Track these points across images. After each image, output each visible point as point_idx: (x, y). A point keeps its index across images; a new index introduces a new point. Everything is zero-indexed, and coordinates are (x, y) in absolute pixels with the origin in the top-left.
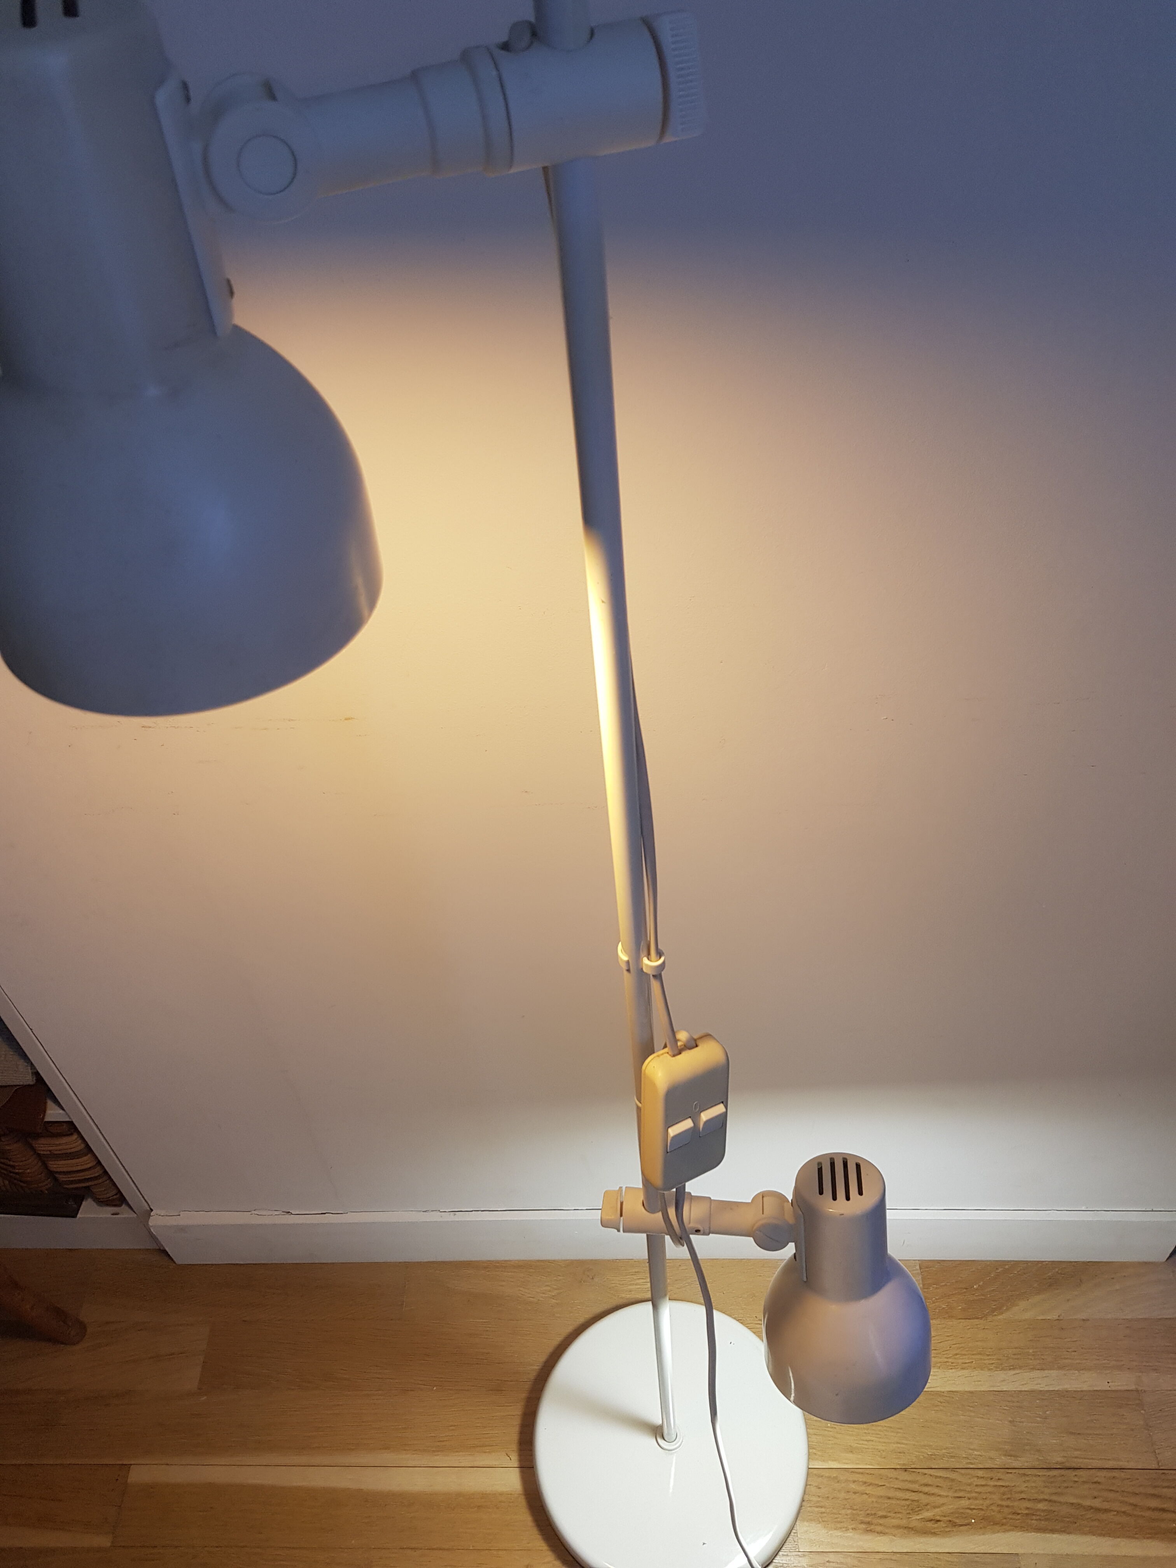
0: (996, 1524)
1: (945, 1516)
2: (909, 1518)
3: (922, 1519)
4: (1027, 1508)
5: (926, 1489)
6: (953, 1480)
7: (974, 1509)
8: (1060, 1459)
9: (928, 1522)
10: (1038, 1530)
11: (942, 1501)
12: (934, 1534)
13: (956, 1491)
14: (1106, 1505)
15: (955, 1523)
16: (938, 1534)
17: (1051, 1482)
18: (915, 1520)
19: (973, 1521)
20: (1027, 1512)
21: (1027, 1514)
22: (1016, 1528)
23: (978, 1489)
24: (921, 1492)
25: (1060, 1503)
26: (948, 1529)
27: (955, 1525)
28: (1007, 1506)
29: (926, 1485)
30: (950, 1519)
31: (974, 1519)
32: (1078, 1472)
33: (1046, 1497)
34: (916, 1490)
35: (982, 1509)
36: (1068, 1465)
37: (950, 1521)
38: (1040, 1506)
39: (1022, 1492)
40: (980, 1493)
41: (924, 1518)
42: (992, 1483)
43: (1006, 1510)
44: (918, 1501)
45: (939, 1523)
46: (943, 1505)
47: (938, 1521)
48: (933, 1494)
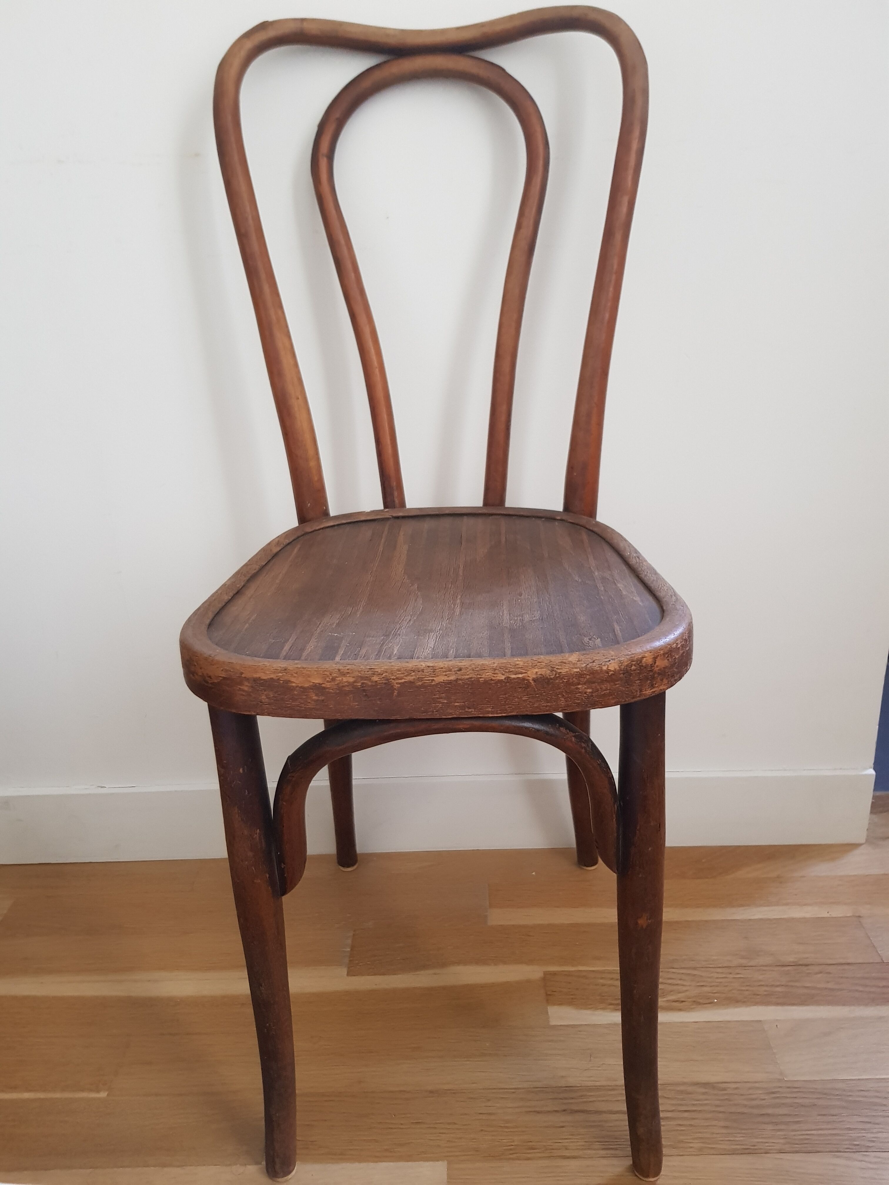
0: (737, 1001)
1: (688, 998)
3: (667, 1000)
4: (765, 991)
5: (670, 981)
6: (694, 975)
7: (715, 993)
8: (792, 960)
9: (673, 1003)
10: (778, 1004)
11: (685, 988)
12: (680, 1010)
13: (698, 982)
14: (839, 987)
15: (699, 1002)
16: (683, 1010)
17: (786, 974)
19: (716, 1001)
20: (765, 993)
21: (766, 995)
22: (756, 1004)
23: (719, 980)
25: (796, 987)
26: (693, 1007)
27: (699, 1004)
28: (747, 990)
30: (695, 1000)
31: (716, 999)
32: (809, 967)
33: (783, 984)
35: (723, 993)
36: (801, 963)
37: (694, 1001)
38: (778, 989)
39: (760, 981)
40: (721, 982)
41: (669, 1000)
42: (731, 976)
43: (747, 993)
45: (684, 1003)
46: (687, 991)
47: (683, 1001)
48: (677, 984)
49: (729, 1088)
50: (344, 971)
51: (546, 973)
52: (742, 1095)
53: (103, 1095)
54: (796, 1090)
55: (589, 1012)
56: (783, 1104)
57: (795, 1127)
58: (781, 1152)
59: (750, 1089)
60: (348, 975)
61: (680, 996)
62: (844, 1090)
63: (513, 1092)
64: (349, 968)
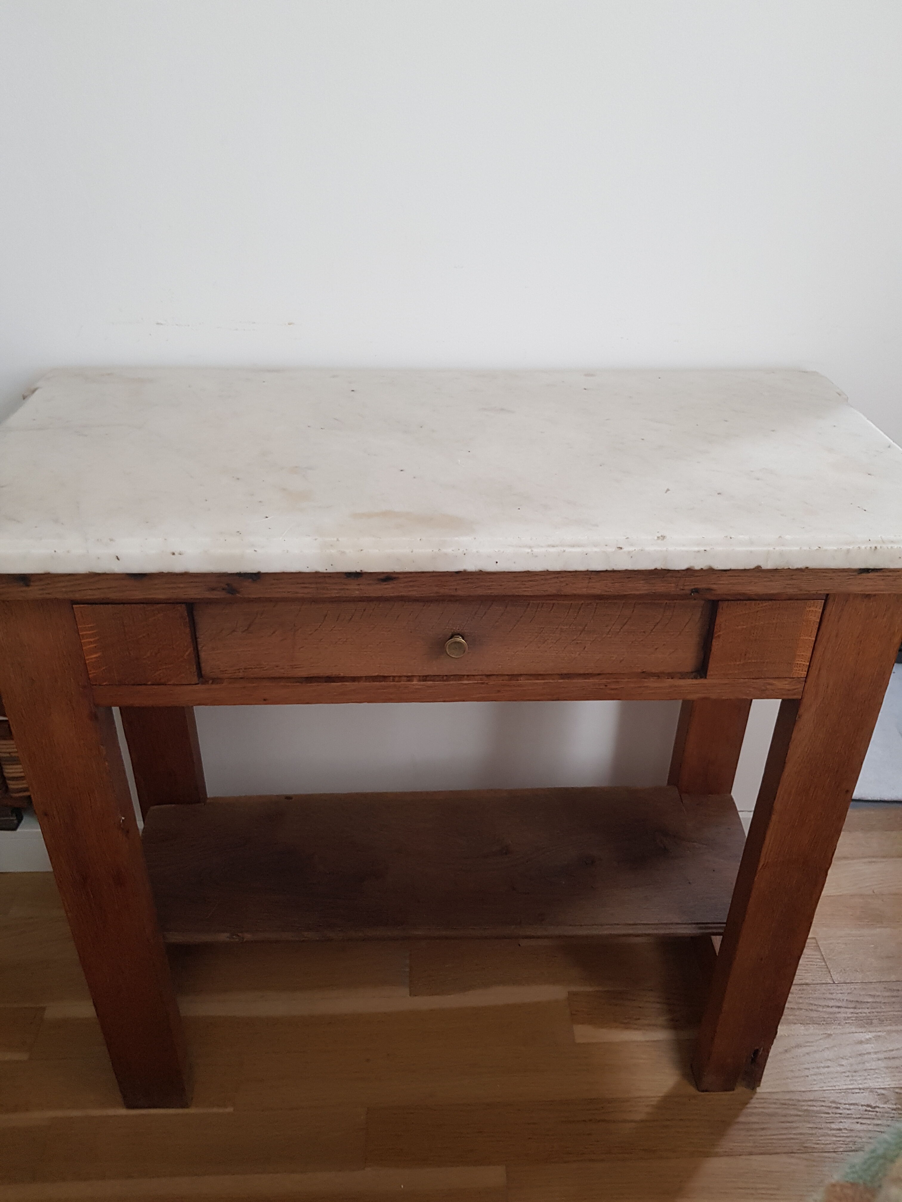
50: (407, 991)
51: (570, 994)
53: (230, 1110)
54: (762, 1101)
55: (604, 1030)
56: (753, 1113)
57: (763, 1132)
58: (751, 1154)
60: (410, 995)
62: (799, 1101)
63: (551, 1104)
64: (410, 988)
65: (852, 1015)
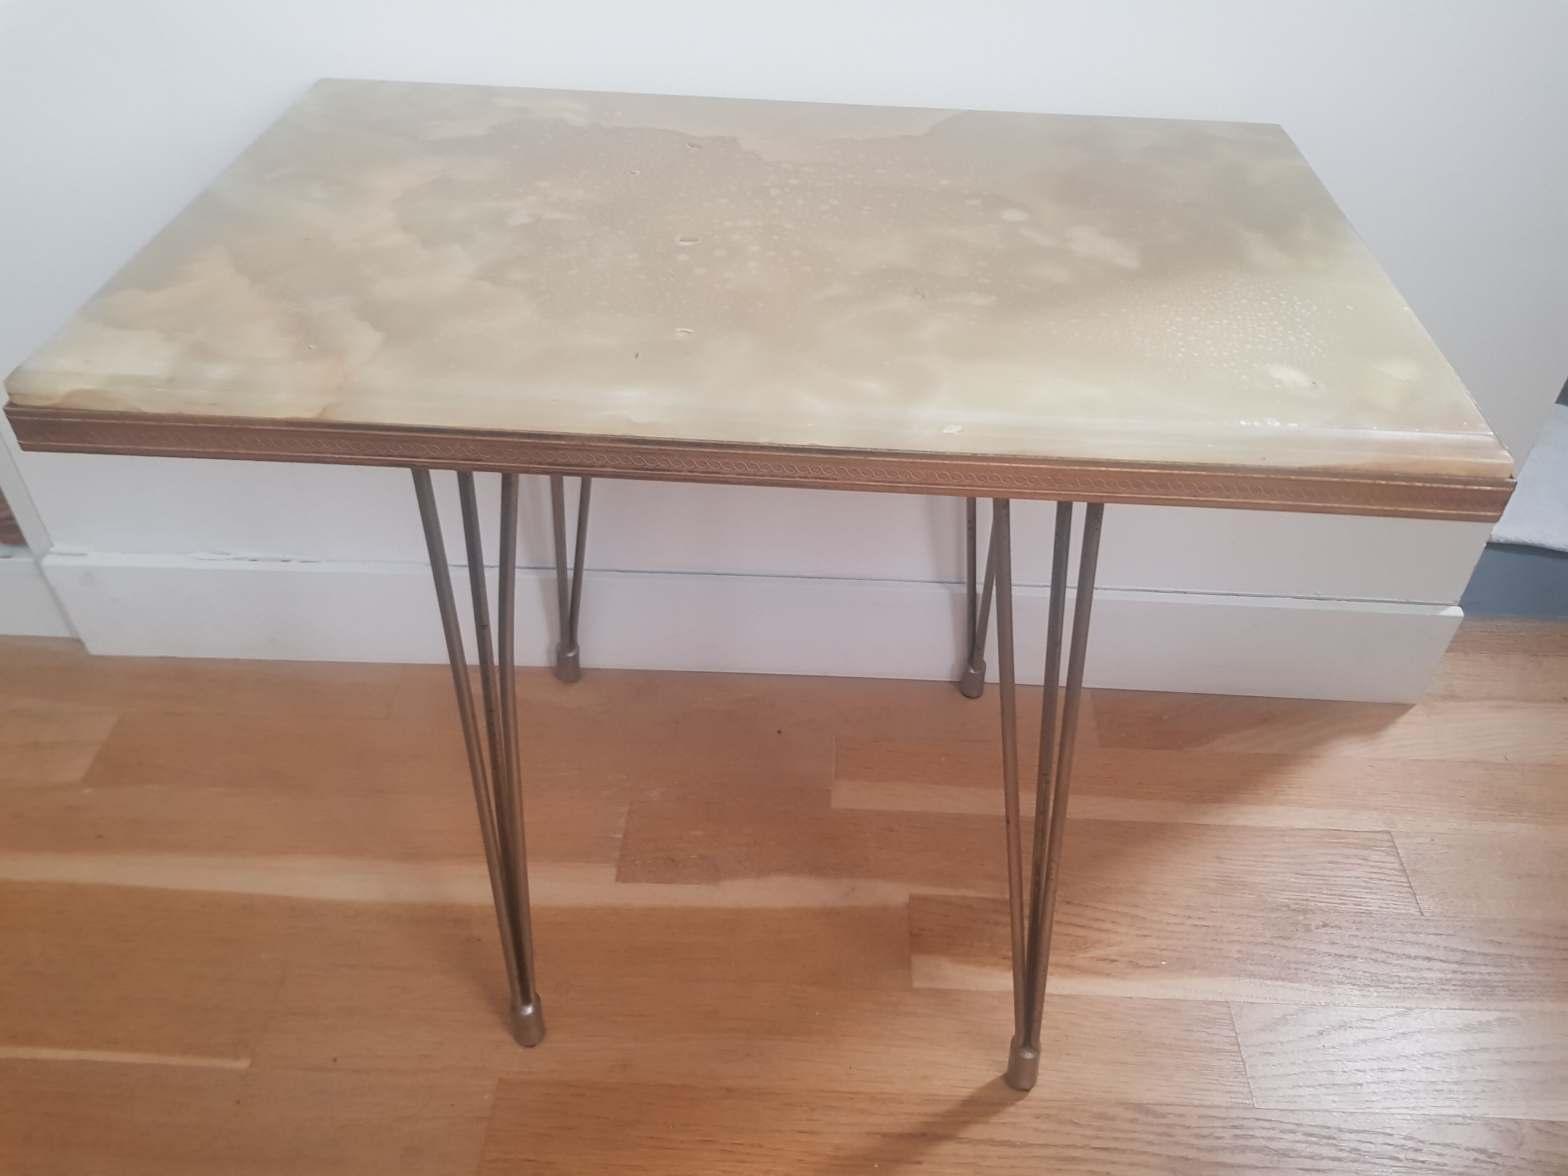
0: (1195, 967)
1: (1124, 956)
2: (1073, 955)
3: (1091, 957)
5: (1096, 925)
6: (1135, 916)
7: (1164, 950)
9: (1100, 962)
10: (1254, 976)
11: (1119, 939)
12: (1109, 975)
13: (1140, 928)
14: (1353, 951)
15: (1137, 964)
16: (1114, 976)
17: (1273, 925)
18: (1081, 958)
19: (1164, 963)
20: (1238, 955)
21: (1238, 959)
22: (1223, 973)
23: (1171, 928)
24: (1089, 927)
25: (1286, 947)
26: (1127, 971)
27: (1137, 966)
28: (1212, 949)
29: (1098, 920)
30: (1131, 959)
31: (1165, 961)
34: (1083, 925)
35: (1175, 950)
37: (1131, 961)
38: (1260, 950)
40: (1173, 932)
41: (1094, 957)
42: (1191, 922)
43: (1210, 953)
44: (1085, 937)
45: (1115, 963)
46: (1121, 943)
47: (1115, 961)
48: (1108, 931)
49: (1170, 1113)
50: (610, 872)
51: (912, 897)
52: (1189, 1127)
53: (245, 1063)
54: (1266, 1124)
55: (971, 969)
56: (1248, 1147)
59: (1201, 1117)
60: (617, 879)
61: (1112, 951)
62: (1341, 1130)
63: (851, 1099)
64: (618, 867)
65: (1455, 976)
